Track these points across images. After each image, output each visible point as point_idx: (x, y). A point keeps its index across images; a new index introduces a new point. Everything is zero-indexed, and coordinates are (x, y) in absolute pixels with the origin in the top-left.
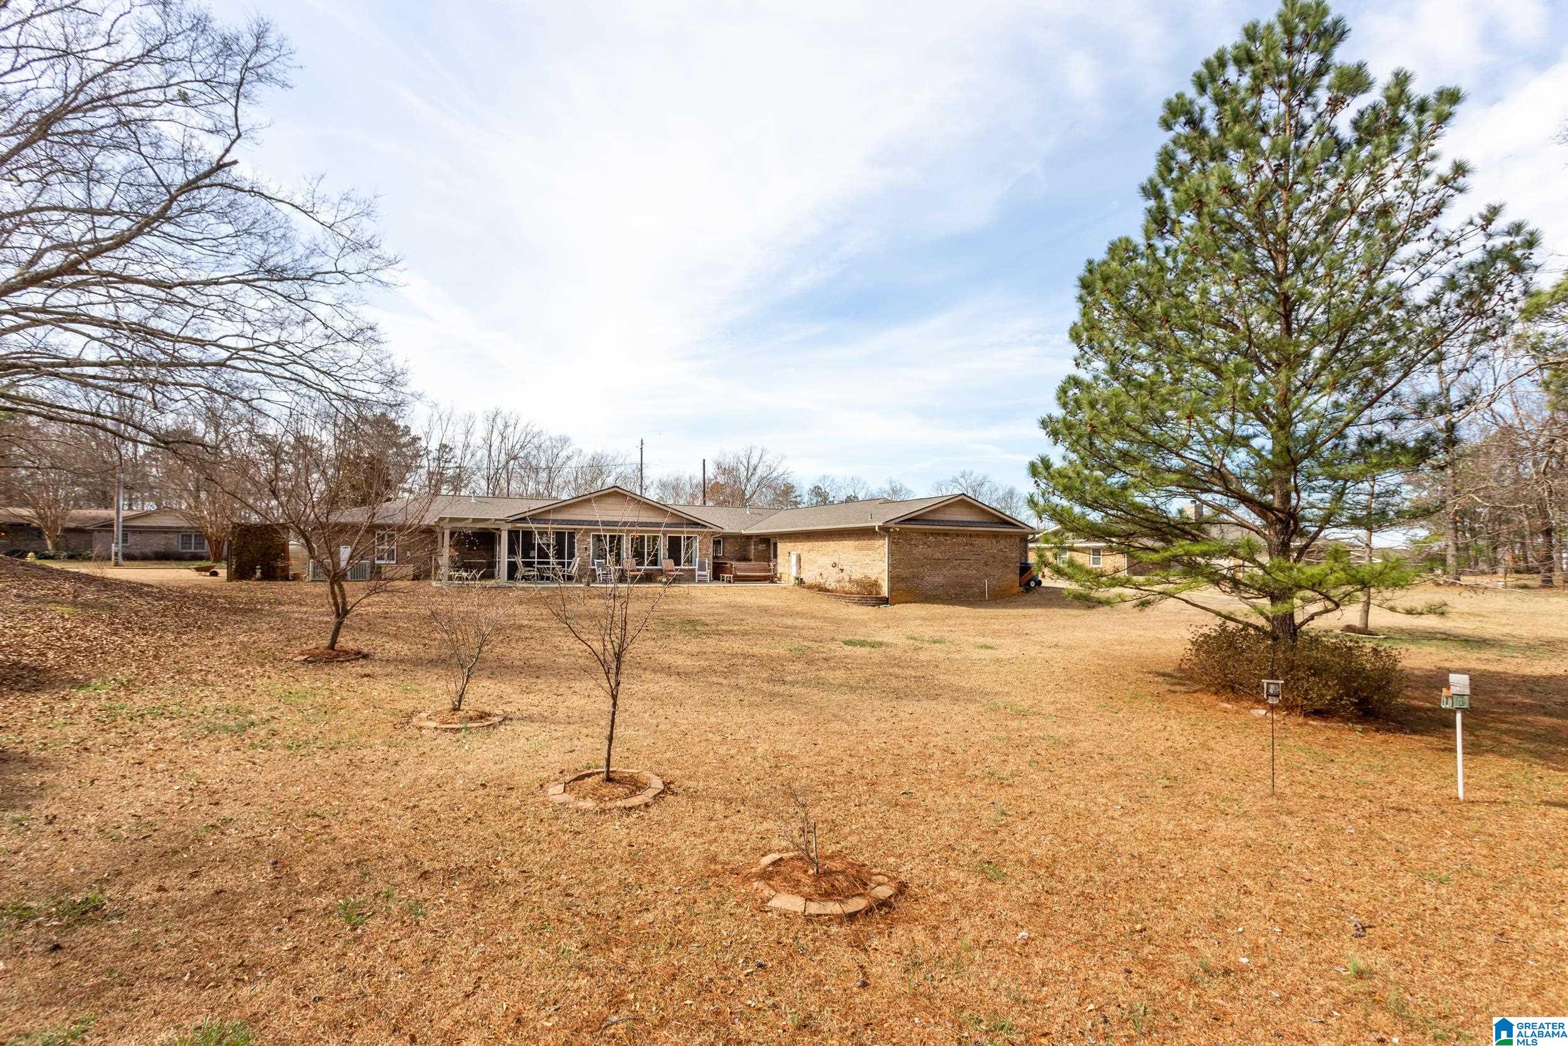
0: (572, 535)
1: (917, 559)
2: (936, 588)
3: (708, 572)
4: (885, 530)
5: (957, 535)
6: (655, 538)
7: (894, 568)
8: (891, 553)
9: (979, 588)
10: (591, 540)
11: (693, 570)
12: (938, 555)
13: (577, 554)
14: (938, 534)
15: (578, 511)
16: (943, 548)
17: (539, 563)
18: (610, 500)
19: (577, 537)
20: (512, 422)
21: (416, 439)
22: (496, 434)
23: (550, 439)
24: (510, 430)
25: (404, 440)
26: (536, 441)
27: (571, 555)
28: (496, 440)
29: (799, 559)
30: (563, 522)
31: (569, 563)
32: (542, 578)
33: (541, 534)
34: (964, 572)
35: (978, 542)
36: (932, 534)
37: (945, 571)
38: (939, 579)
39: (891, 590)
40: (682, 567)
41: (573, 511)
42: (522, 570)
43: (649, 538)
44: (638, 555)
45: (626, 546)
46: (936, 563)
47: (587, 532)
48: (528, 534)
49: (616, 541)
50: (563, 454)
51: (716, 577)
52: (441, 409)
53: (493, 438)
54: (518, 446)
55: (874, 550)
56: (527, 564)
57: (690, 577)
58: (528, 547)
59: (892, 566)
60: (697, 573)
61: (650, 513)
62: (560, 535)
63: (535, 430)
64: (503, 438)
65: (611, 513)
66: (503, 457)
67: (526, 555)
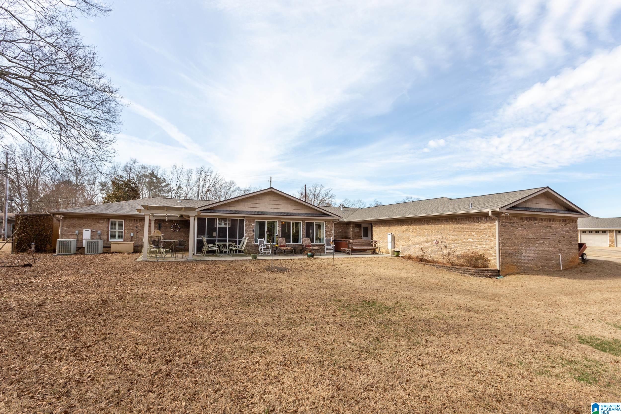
0: (242, 221)
1: (518, 239)
2: (530, 261)
3: (332, 247)
4: (497, 214)
5: (542, 220)
6: (297, 224)
7: (503, 246)
8: (501, 234)
9: (556, 260)
10: (255, 225)
11: (324, 245)
12: (531, 236)
13: (245, 235)
14: (530, 219)
15: (246, 205)
16: (533, 229)
17: (219, 241)
18: (268, 198)
19: (245, 223)
20: (209, 174)
21: (168, 184)
22: (201, 180)
23: (226, 182)
24: (208, 178)
25: (163, 184)
26: (220, 183)
27: (241, 236)
28: (202, 182)
29: (394, 238)
30: (236, 212)
31: (240, 241)
32: (221, 252)
33: (220, 220)
34: (546, 248)
35: (555, 225)
36: (526, 219)
37: (535, 248)
38: (532, 255)
39: (501, 264)
40: (315, 243)
41: (242, 204)
42: (206, 248)
43: (293, 223)
44: (286, 235)
45: (278, 230)
46: (530, 241)
47: (252, 219)
48: (211, 221)
49: (272, 226)
50: (232, 189)
51: (338, 250)
52: (178, 168)
53: (200, 181)
54: (211, 186)
55: (480, 231)
56: (209, 242)
57: (321, 250)
58: (212, 230)
59: (502, 244)
60: (326, 247)
61: (294, 207)
62: (233, 221)
63: (220, 178)
64: (205, 181)
65: (268, 206)
66: (205, 190)
67: (210, 235)
